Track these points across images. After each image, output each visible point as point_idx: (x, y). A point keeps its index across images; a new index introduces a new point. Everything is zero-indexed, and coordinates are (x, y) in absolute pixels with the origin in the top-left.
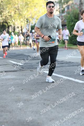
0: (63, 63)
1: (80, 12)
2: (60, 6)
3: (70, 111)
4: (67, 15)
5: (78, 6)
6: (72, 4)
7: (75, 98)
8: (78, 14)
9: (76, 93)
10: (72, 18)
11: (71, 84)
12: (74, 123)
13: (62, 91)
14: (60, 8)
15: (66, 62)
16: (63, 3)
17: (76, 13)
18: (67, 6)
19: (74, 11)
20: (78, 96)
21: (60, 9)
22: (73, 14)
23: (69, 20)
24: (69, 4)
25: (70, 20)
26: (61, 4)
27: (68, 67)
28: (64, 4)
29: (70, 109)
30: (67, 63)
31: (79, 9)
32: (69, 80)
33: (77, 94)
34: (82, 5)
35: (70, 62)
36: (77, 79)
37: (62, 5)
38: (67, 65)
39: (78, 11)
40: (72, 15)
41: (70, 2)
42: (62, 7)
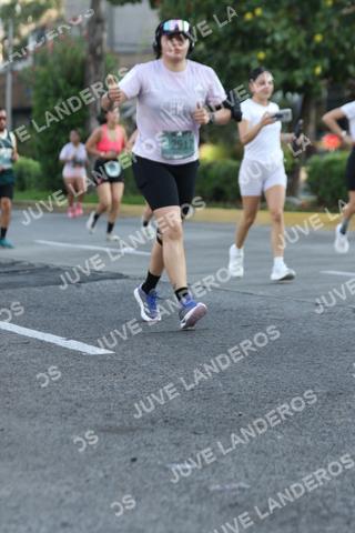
0: (15, 272)
1: (90, 57)
2: (6, 29)
3: (47, 472)
4: (38, 68)
5: (85, 32)
6: (60, 20)
7: (66, 418)
8: (84, 65)
9: (74, 397)
10: (55, 82)
11: (50, 358)
12: (64, 525)
13: (11, 390)
14: (6, 38)
15: (31, 265)
16: (20, 17)
17: (75, 60)
18: (34, 31)
19: (65, 51)
20: (79, 411)
21: (6, 42)
22: (61, 62)
23: (44, 89)
24: (44, 19)
25: (49, 88)
26: (10, 21)
27: (36, 289)
28: (26, 22)
29: (45, 467)
30: (32, 270)
31: (86, 45)
32: (42, 341)
33: (77, 404)
34: (99, 27)
35: (46, 268)
36: (77, 339)
37: (16, 26)
38: (32, 279)
39: (83, 53)
40: (57, 69)
41: (52, 13)
42: (17, 34)
